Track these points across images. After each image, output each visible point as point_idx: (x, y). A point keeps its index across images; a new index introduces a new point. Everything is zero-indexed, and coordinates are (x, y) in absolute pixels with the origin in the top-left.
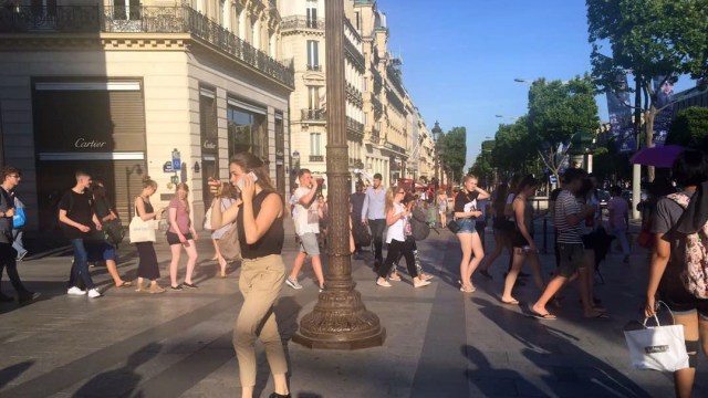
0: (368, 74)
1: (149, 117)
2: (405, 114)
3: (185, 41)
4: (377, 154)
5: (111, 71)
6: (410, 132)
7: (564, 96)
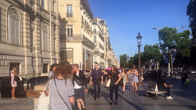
0: (105, 42)
1: (74, 56)
2: (111, 50)
3: (82, 41)
4: (106, 61)
5: (67, 47)
6: (112, 55)
7: (152, 49)
